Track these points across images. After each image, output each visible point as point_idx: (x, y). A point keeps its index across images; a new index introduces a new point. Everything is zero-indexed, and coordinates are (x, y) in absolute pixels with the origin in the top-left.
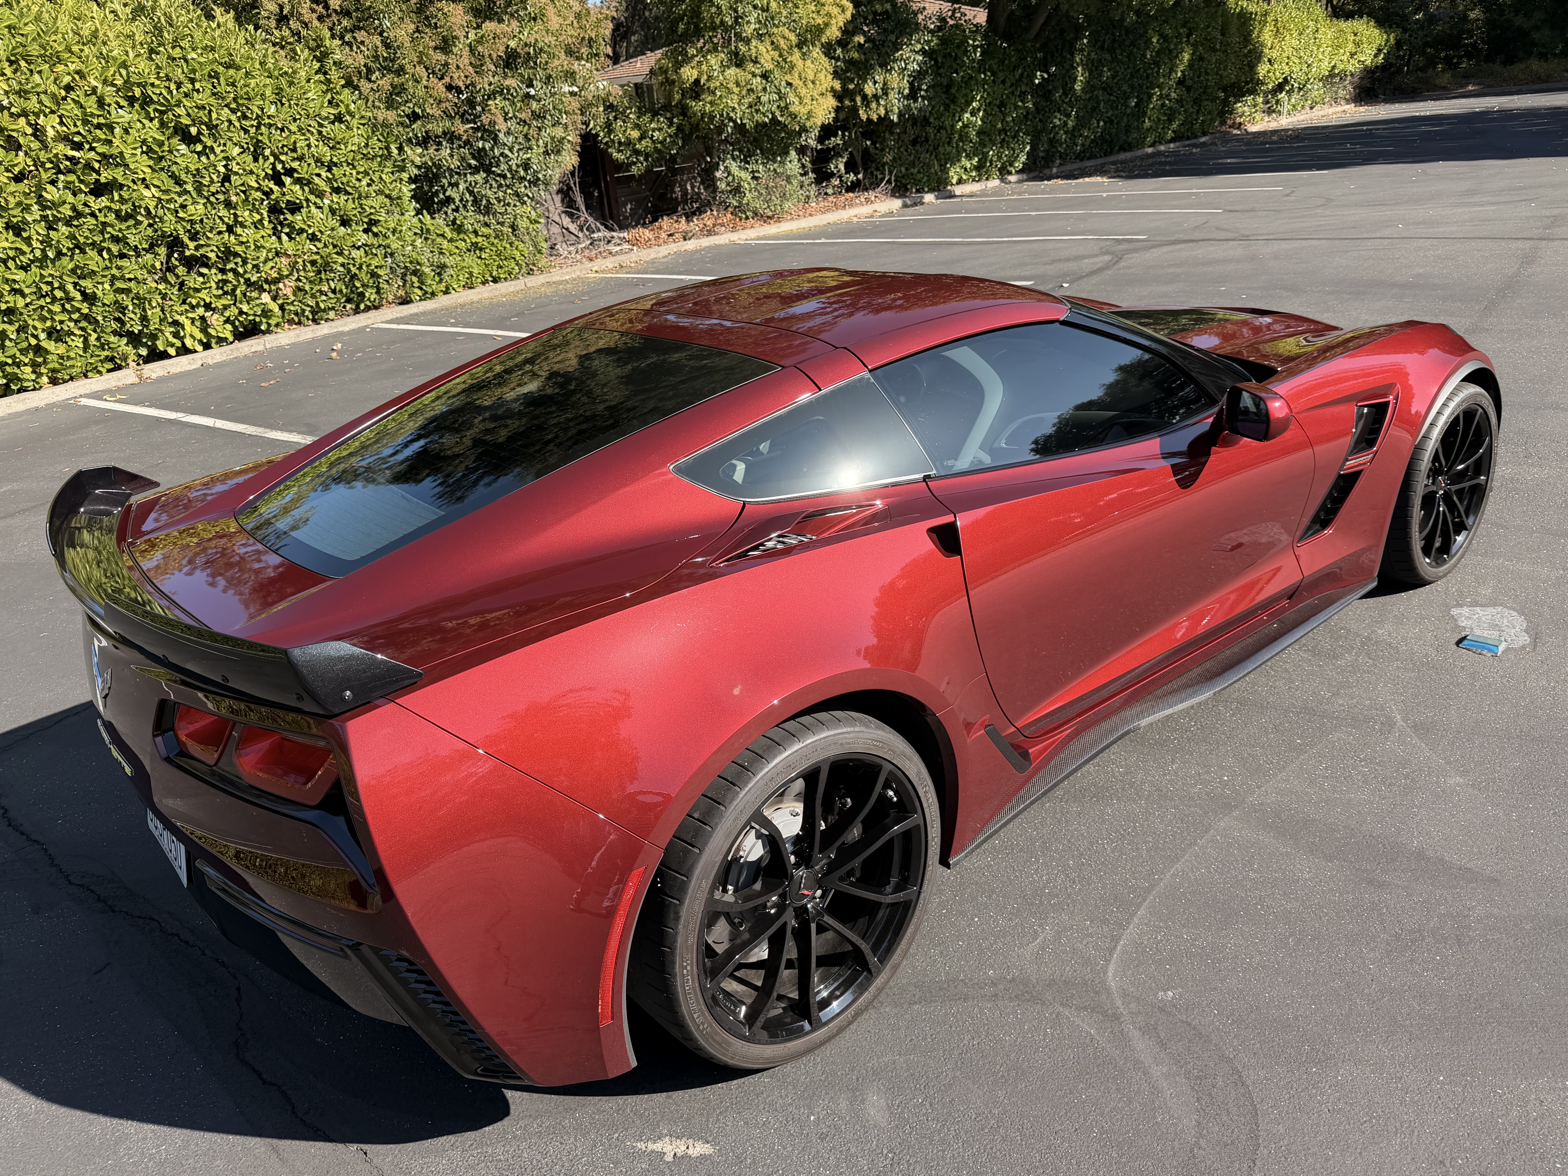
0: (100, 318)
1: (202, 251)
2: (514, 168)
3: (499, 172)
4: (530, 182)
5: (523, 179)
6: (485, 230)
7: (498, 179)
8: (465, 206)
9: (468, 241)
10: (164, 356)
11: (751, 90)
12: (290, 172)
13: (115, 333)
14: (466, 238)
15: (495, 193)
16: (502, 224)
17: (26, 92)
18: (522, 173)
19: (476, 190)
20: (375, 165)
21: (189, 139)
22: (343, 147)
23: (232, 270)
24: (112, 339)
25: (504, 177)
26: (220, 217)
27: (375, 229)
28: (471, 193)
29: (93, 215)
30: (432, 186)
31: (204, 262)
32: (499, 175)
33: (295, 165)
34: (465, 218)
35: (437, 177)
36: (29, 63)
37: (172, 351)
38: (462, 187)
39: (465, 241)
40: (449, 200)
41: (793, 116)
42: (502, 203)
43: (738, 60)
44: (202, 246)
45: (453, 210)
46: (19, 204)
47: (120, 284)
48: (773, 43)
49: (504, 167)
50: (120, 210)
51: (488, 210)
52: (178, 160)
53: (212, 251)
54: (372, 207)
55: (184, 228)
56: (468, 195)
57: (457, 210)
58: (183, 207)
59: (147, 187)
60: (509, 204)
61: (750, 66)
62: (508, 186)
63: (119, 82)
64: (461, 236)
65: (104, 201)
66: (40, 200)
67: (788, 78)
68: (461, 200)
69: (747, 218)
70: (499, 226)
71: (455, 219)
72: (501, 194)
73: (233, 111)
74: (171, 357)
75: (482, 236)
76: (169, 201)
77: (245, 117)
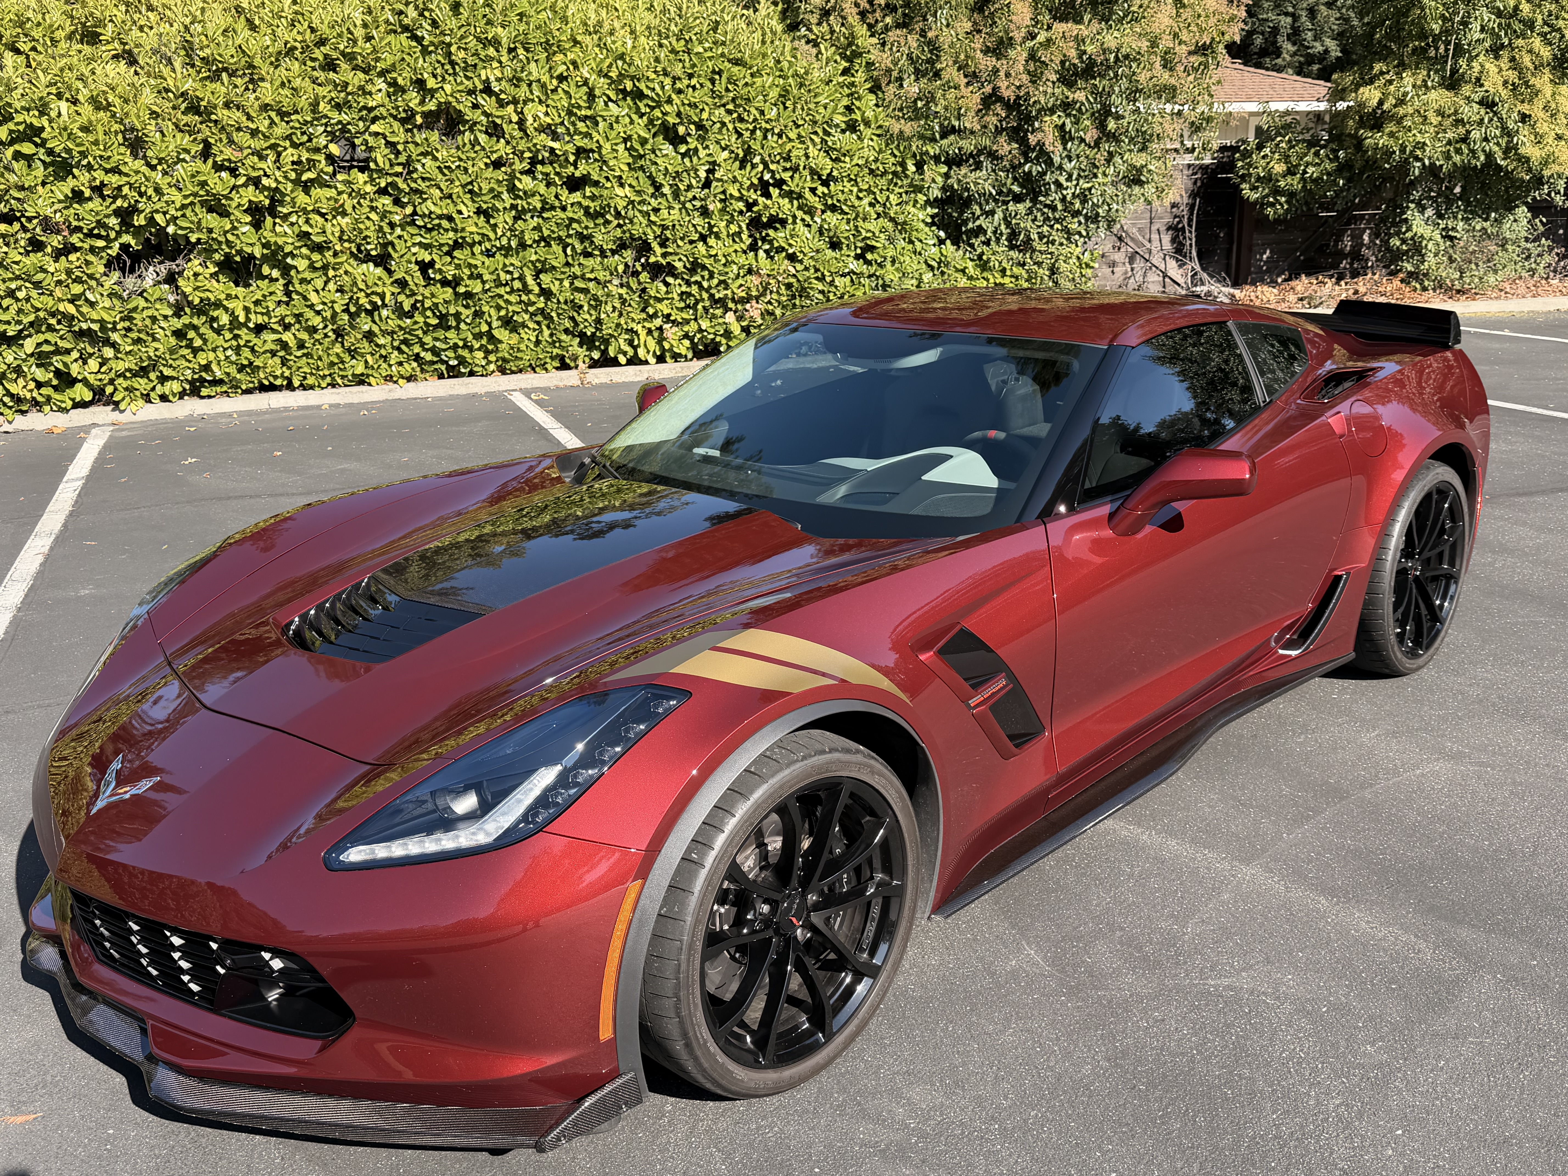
0: (554, 314)
1: (669, 259)
2: (1069, 198)
3: (1048, 202)
4: (1087, 218)
5: (1077, 213)
6: (1017, 270)
7: (1046, 210)
8: (998, 240)
9: (992, 281)
10: (614, 362)
11: (1459, 122)
12: (780, 183)
13: (566, 331)
14: (990, 277)
15: (1039, 227)
16: (1039, 264)
17: (519, 80)
18: (1078, 206)
19: (1014, 221)
20: (883, 182)
21: (675, 139)
22: (847, 159)
23: (696, 282)
24: (564, 337)
25: (1054, 208)
26: (694, 226)
27: (869, 256)
28: (1008, 224)
29: (564, 209)
30: (961, 213)
31: (670, 270)
32: (1046, 206)
33: (786, 176)
34: (994, 254)
35: (967, 203)
36: (527, 50)
37: (622, 360)
38: (999, 215)
39: (987, 280)
40: (980, 230)
41: (1525, 160)
42: (1045, 240)
43: (1453, 83)
44: (671, 254)
45: (983, 243)
46: (492, 190)
47: (579, 284)
48: (1513, 59)
49: (1055, 197)
50: (588, 207)
51: (1027, 246)
52: (659, 161)
53: (680, 260)
54: (869, 231)
55: (654, 232)
56: (1003, 227)
57: (987, 243)
58: (656, 210)
59: (622, 185)
60: (1053, 242)
61: (1466, 90)
62: (1057, 221)
63: (614, 74)
64: (985, 274)
65: (577, 197)
66: (512, 189)
67: (1525, 108)
68: (995, 232)
69: (1425, 289)
70: (1036, 267)
71: (983, 253)
72: (1045, 228)
73: (729, 112)
74: (620, 365)
75: (1012, 276)
76: (643, 202)
77: (741, 120)
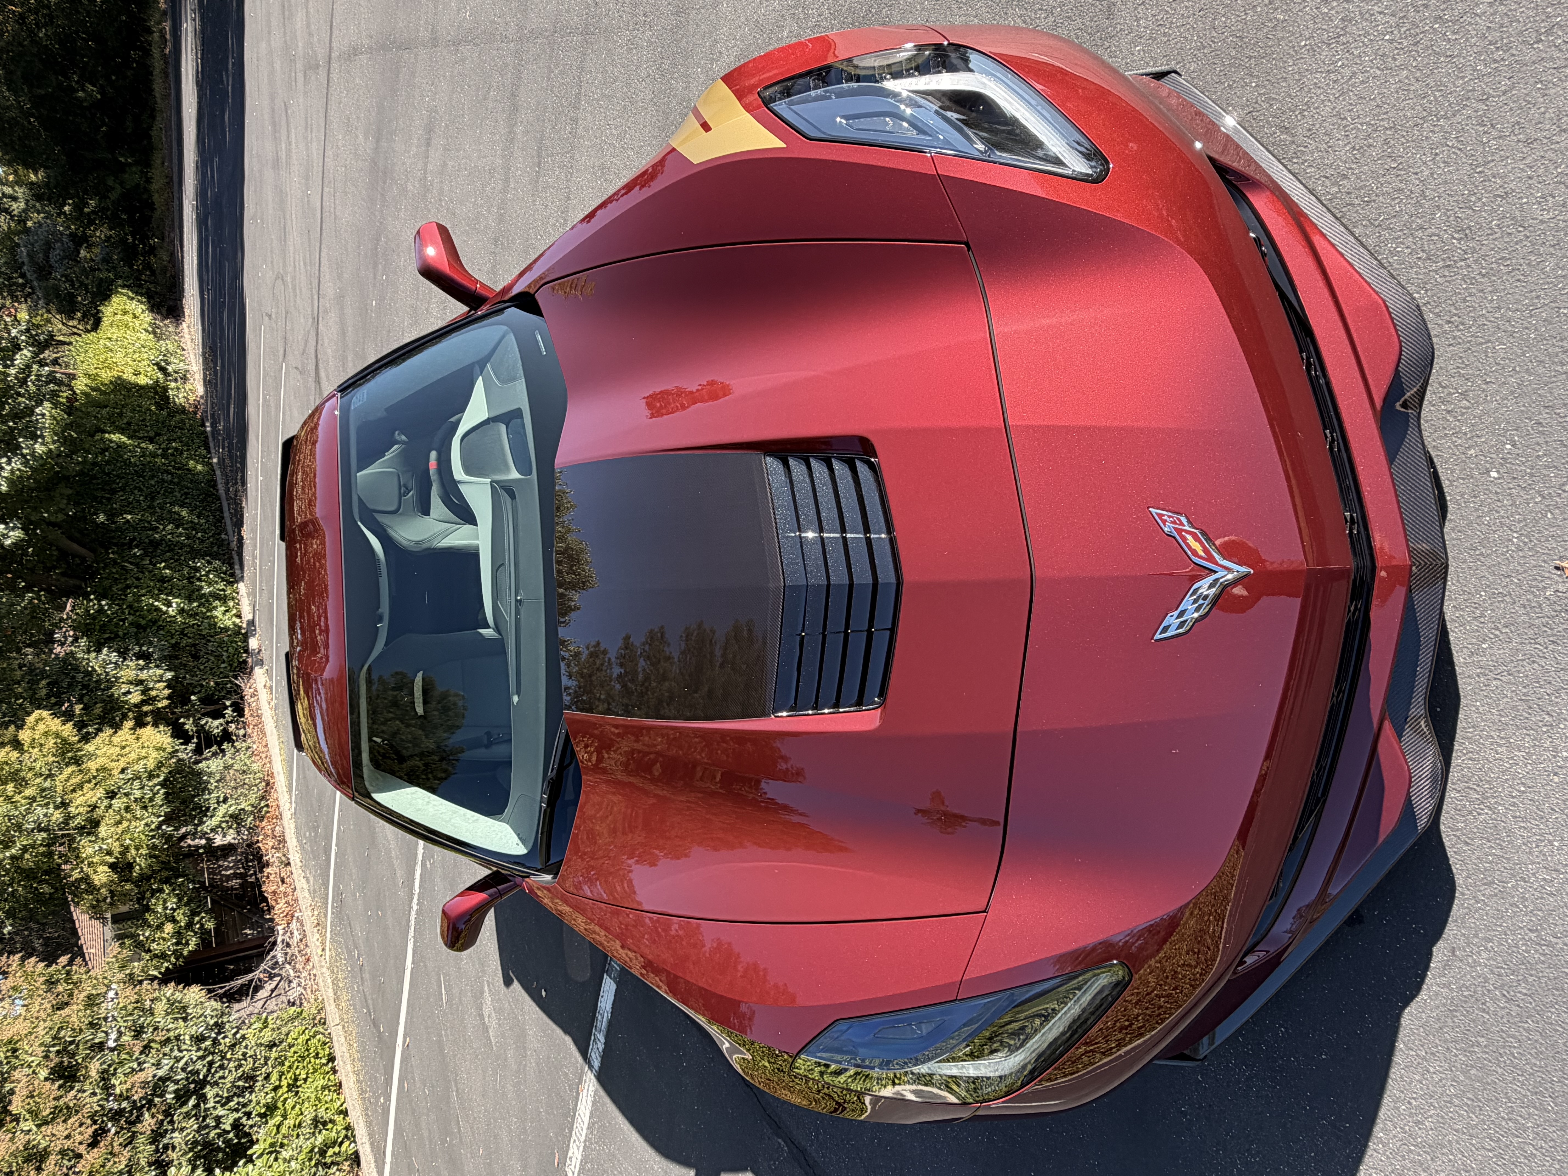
2: (200, 1053)
3: (205, 1070)
4: (219, 1033)
5: (215, 1042)
6: (274, 1077)
7: (213, 1071)
8: (245, 1105)
9: (286, 1096)
11: (127, 809)
14: (282, 1099)
15: (230, 1071)
16: (267, 1059)
18: (208, 1043)
19: (226, 1095)
25: (211, 1063)
28: (229, 1099)
30: (219, 1149)
32: (209, 1070)
34: (258, 1103)
35: (208, 1144)
38: (220, 1112)
39: (286, 1099)
40: (236, 1125)
41: (160, 765)
42: (243, 1062)
43: (92, 825)
45: (248, 1118)
48: (74, 791)
49: (199, 1065)
51: (250, 1078)
56: (232, 1104)
57: (248, 1115)
60: (244, 1054)
61: (99, 812)
62: (223, 1058)
64: (280, 1104)
67: (116, 772)
68: (237, 1110)
69: (267, 806)
70: (269, 1063)
71: (259, 1115)
72: (232, 1065)
75: (280, 1080)
